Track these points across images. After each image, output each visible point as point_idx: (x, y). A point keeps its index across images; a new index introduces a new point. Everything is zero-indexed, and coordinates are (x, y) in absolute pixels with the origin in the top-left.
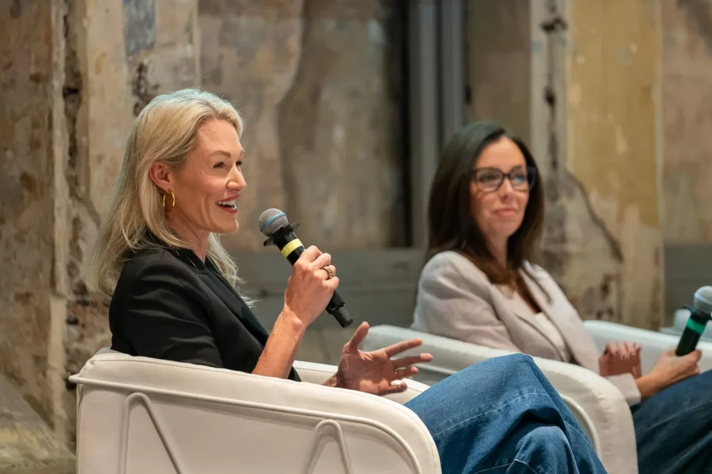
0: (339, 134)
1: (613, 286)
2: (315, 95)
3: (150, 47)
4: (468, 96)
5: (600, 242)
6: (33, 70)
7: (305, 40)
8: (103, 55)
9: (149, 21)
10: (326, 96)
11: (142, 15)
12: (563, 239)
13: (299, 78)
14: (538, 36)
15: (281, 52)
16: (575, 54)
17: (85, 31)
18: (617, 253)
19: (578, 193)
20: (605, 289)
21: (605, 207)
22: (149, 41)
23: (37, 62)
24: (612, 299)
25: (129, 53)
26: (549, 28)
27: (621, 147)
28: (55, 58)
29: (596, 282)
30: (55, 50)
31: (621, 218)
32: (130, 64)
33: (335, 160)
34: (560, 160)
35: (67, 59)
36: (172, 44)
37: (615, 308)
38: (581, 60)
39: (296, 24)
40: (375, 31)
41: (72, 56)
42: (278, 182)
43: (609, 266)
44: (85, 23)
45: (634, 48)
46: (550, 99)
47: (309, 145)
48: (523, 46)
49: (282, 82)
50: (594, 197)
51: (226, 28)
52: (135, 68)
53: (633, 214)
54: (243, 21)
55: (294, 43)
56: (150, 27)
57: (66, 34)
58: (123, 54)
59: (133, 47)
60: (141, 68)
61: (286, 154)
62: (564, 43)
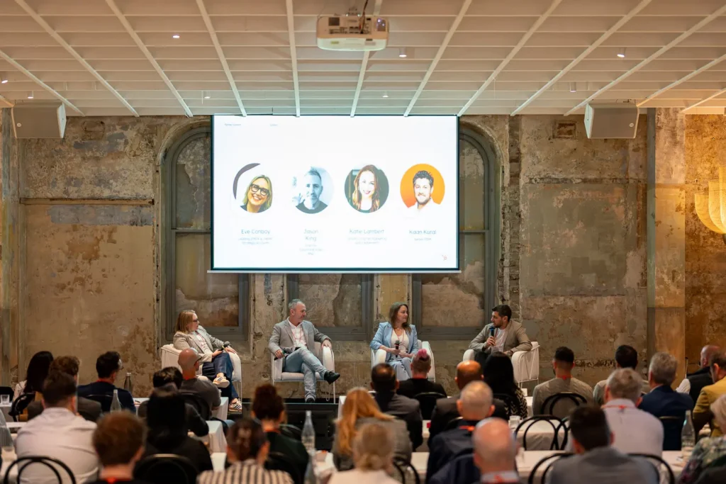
0: (349, 305)
2: (343, 298)
3: (270, 293)
7: (340, 288)
8: (259, 294)
9: (270, 288)
10: (345, 298)
11: (268, 287)
13: (338, 295)
14: (375, 288)
15: (334, 291)
16: (381, 292)
19: (382, 317)
22: (270, 291)
25: (265, 294)
26: (377, 287)
28: (251, 295)
33: (348, 310)
34: (378, 311)
38: (383, 293)
39: (338, 286)
40: (359, 287)
41: (255, 294)
45: (399, 290)
46: (377, 300)
47: (341, 307)
48: (373, 290)
49: (334, 296)
51: (320, 287)
52: (267, 296)
54: (324, 285)
55: (337, 289)
57: (254, 291)
58: (263, 294)
59: (266, 292)
60: (269, 296)
61: (335, 309)
62: (379, 290)
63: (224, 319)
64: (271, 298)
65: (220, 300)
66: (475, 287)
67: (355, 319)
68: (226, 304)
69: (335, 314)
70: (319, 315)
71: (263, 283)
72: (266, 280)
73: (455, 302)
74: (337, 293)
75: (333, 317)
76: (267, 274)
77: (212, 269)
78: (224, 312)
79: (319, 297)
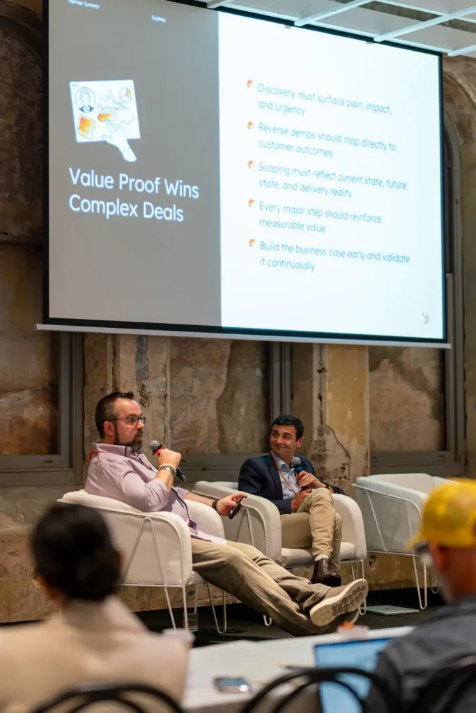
0: (243, 410)
1: (346, 467)
2: (233, 396)
3: (147, 378)
4: (292, 397)
5: (340, 451)
6: (101, 386)
7: (228, 376)
8: (127, 381)
9: (146, 369)
10: (237, 396)
11: (143, 366)
12: (325, 450)
13: (226, 389)
14: (316, 374)
15: (218, 380)
16: (330, 382)
17: (119, 372)
18: (348, 455)
19: (331, 432)
20: (343, 468)
21: (343, 438)
22: (146, 376)
23: (102, 384)
24: (346, 473)
25: (137, 380)
26: (320, 371)
27: (350, 415)
28: (108, 382)
29: (340, 466)
30: (108, 379)
31: (349, 442)
32: (138, 385)
33: (240, 420)
34: (324, 420)
35: (113, 382)
36: (157, 377)
37: (347, 475)
38: (332, 383)
39: (225, 370)
40: (258, 372)
41: (115, 381)
42: (217, 427)
43: (346, 460)
44: (119, 369)
45: (355, 379)
46: (320, 398)
47: (230, 414)
48: (310, 378)
49: (219, 391)
50: (338, 434)
51: (195, 371)
52: (140, 386)
53: (354, 440)
54: (202, 369)
55: (224, 377)
56: (147, 371)
57: (113, 374)
58: (135, 381)
59: (139, 378)
60: (143, 386)
61: (220, 418)
62: (325, 377)
63: (21, 439)
64: (147, 390)
65: (13, 396)
66: (425, 379)
67: (252, 439)
68: (25, 405)
69: (221, 429)
70: (193, 430)
71: (133, 357)
72: (139, 351)
73: (399, 406)
74: (223, 384)
75: (217, 434)
76: (140, 338)
77: (47, 320)
78: (22, 422)
79: (193, 393)
